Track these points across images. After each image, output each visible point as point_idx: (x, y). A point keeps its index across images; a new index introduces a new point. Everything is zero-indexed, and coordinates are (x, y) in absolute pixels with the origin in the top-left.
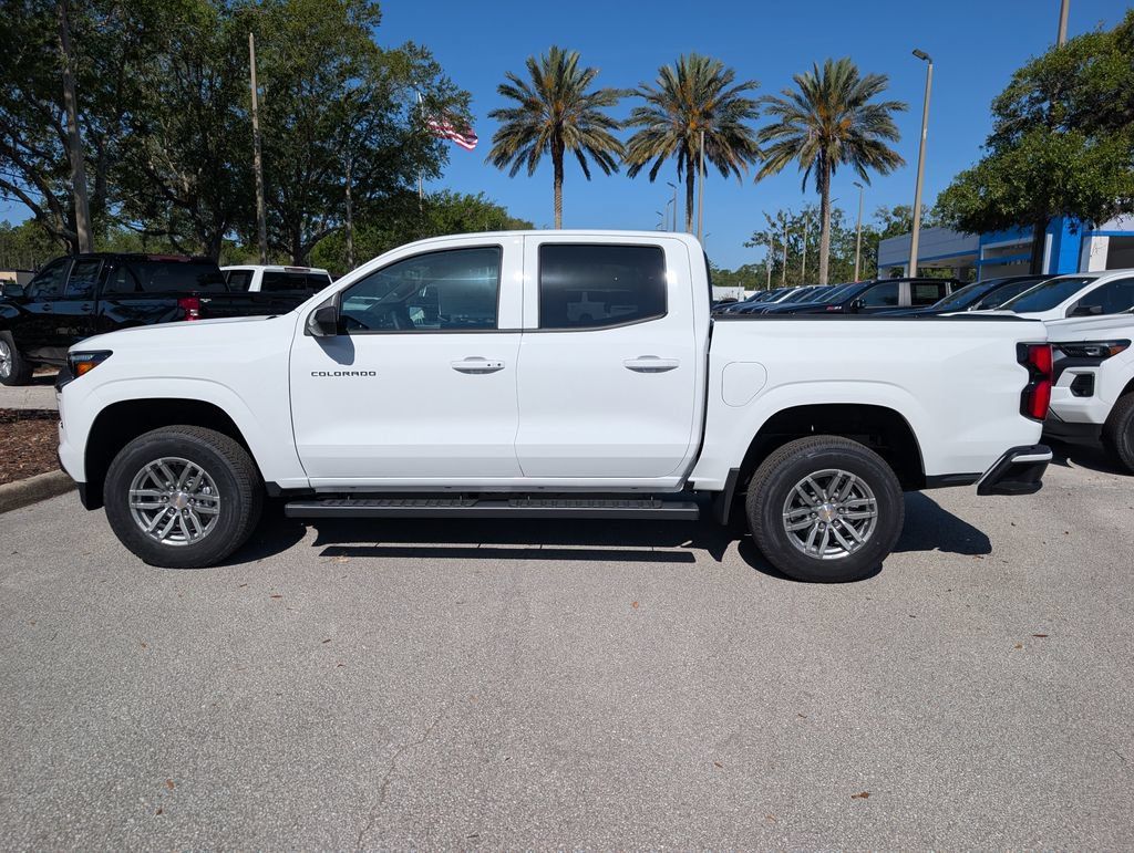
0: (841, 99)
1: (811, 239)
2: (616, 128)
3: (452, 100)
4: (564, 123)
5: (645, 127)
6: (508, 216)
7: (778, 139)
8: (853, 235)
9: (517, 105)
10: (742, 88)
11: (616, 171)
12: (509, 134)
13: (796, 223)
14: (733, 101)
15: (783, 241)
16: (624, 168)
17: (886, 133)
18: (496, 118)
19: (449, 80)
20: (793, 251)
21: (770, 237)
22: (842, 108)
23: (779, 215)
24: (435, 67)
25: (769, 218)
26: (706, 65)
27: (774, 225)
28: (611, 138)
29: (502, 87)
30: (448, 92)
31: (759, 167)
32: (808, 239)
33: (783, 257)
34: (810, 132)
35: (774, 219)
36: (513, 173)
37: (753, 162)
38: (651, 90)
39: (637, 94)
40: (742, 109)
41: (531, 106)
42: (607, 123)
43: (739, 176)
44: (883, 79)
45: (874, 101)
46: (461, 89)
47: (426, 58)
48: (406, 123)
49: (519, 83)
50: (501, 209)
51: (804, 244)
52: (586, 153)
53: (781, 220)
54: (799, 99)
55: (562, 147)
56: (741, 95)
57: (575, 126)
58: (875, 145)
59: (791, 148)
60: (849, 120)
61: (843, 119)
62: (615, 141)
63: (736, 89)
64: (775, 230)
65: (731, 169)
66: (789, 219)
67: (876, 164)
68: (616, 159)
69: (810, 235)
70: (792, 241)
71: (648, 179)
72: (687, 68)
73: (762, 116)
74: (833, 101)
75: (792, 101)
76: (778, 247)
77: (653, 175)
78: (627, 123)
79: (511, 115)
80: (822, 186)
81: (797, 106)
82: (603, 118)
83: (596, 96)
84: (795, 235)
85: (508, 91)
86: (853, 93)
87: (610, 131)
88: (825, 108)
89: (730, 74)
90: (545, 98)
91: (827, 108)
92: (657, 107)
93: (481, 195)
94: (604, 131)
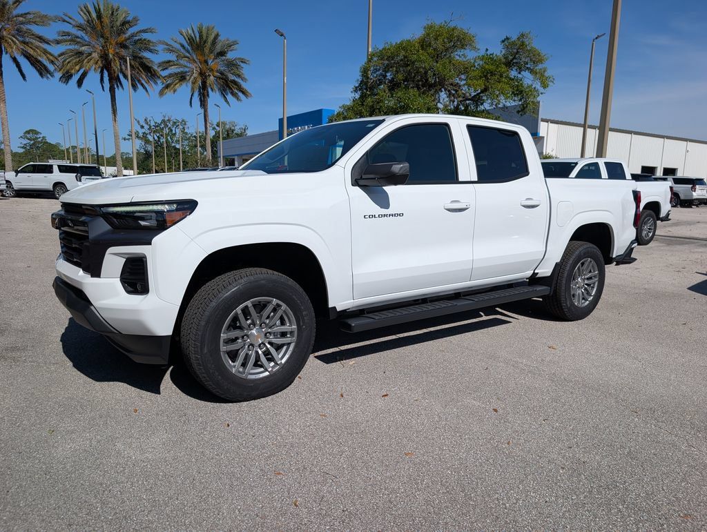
0: (211, 51)
1: (169, 138)
2: (49, 44)
4: (3, 33)
5: (72, 47)
7: (173, 70)
8: (195, 137)
10: (144, 31)
11: (52, 76)
13: (157, 126)
14: (141, 40)
15: (151, 138)
16: (58, 75)
17: (239, 76)
20: (158, 145)
21: (141, 135)
22: (212, 56)
23: (145, 120)
25: (138, 122)
26: (117, 11)
27: (142, 127)
28: (46, 51)
31: (160, 86)
32: (166, 137)
33: (150, 148)
34: (193, 68)
35: (143, 123)
37: (156, 83)
38: (74, 20)
39: (64, 21)
40: (146, 45)
42: (41, 39)
43: (147, 91)
44: (235, 43)
45: (230, 56)
51: (164, 140)
53: (147, 123)
54: (183, 46)
56: (144, 36)
57: (14, 36)
58: (234, 82)
59: (182, 78)
60: (216, 64)
61: (213, 63)
62: (50, 54)
63: (141, 31)
64: (143, 130)
65: (139, 86)
66: (152, 124)
67: (233, 94)
68: (51, 67)
69: (167, 135)
70: (156, 138)
71: (76, 85)
72: (102, 10)
73: (161, 52)
74: (206, 50)
75: (179, 47)
76: (147, 142)
77: (80, 83)
78: (58, 42)
80: (203, 104)
81: (182, 50)
83: (28, 16)
84: (158, 135)
86: (218, 48)
87: (45, 46)
88: (201, 55)
89: (136, 19)
91: (203, 54)
92: (80, 33)
94: (40, 44)
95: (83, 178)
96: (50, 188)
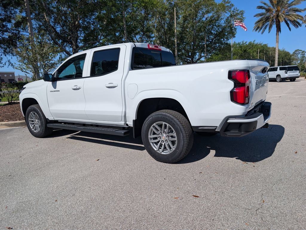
2: (301, 12)
3: (237, 14)
4: (280, 14)
6: (268, 46)
9: (264, 11)
12: (260, 21)
18: (256, 17)
19: (236, 8)
24: (233, 5)
28: (298, 15)
29: (258, 7)
30: (236, 12)
36: (263, 33)
41: (268, 10)
42: (297, 11)
46: (240, 10)
47: (229, 3)
48: (224, 23)
49: (265, 4)
50: (265, 45)
52: (289, 22)
55: (279, 22)
62: (300, 16)
68: (301, 22)
79: (261, 15)
82: (295, 9)
83: (293, 3)
85: (260, 7)
87: (298, 13)
90: (274, 7)
93: (254, 41)
94: (295, 14)
95: (289, 72)
96: (275, 77)
